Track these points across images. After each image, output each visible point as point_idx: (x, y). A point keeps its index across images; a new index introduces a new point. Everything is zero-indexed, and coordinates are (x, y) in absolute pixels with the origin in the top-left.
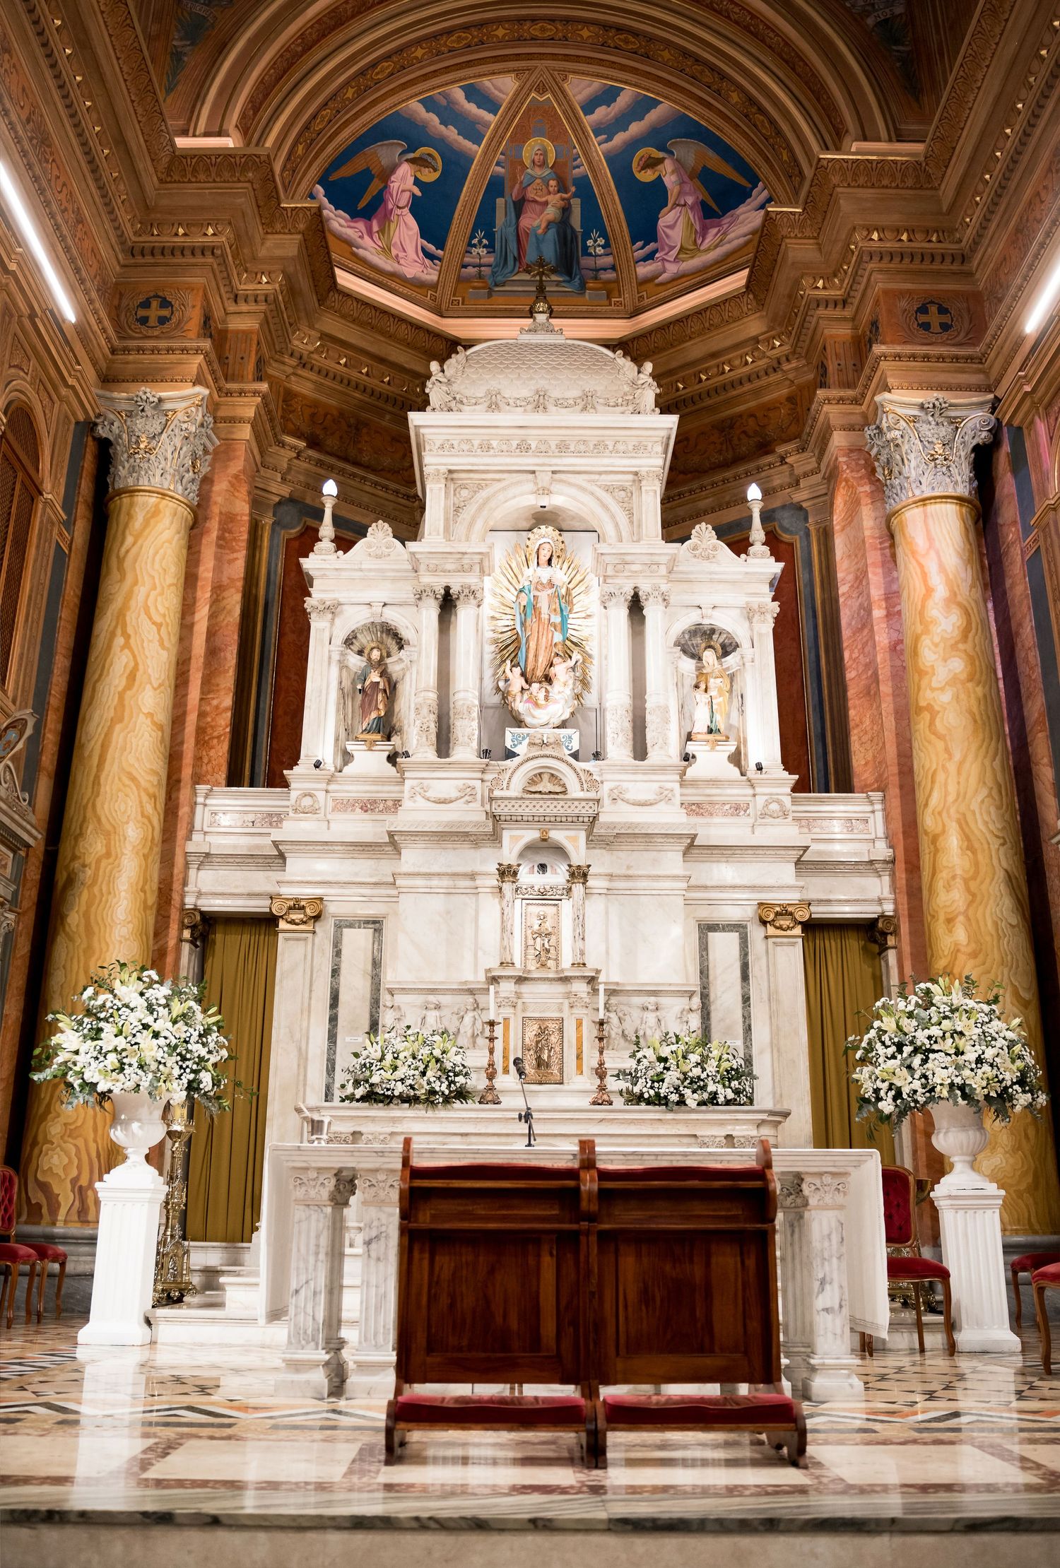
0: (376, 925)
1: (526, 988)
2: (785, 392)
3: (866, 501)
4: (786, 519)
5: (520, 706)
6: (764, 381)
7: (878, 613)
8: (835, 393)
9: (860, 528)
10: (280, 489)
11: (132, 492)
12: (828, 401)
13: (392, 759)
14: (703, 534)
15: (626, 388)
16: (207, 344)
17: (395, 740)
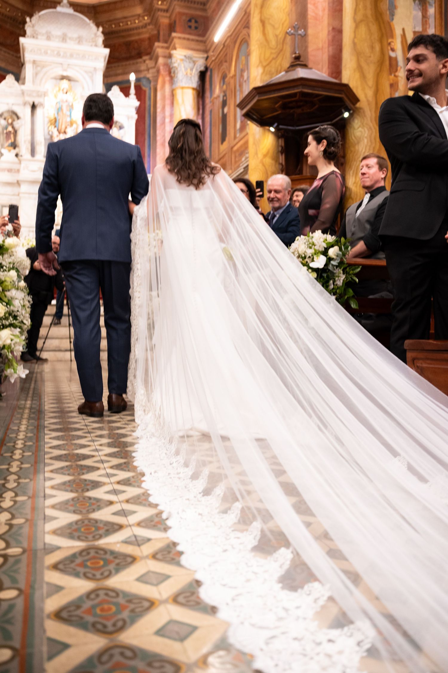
3: (167, 82)
4: (144, 82)
6: (141, 31)
7: (167, 120)
8: (160, 44)
9: (164, 92)
12: (158, 47)
13: (17, 155)
14: (116, 89)
15: (93, 36)
17: (17, 150)
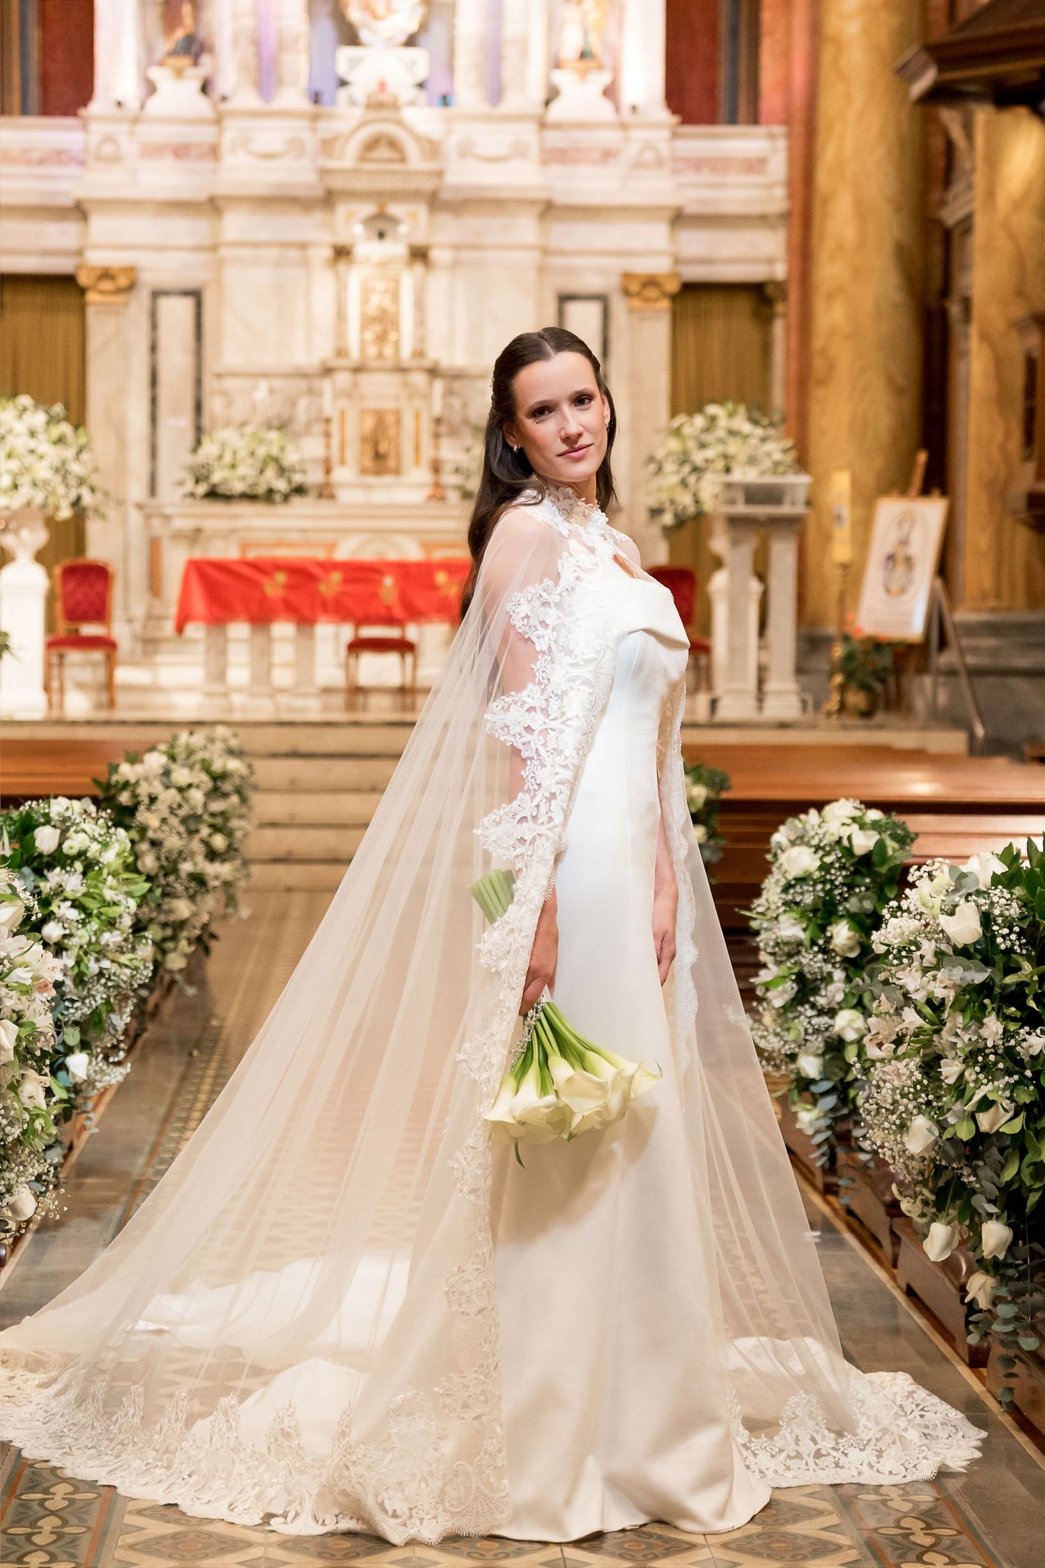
0: (196, 295)
1: (364, 379)
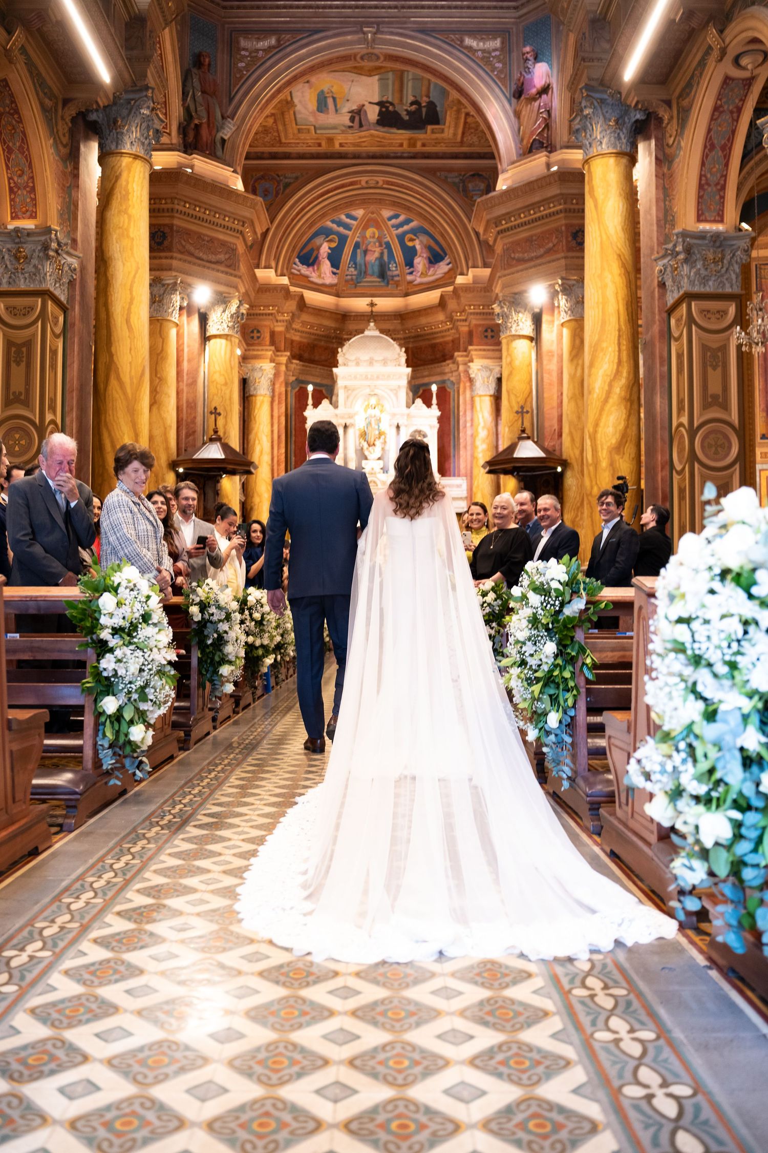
2: (450, 338)
3: (468, 388)
4: (448, 384)
5: (366, 453)
7: (468, 424)
8: (461, 353)
9: (466, 396)
10: (292, 379)
11: (255, 396)
12: (459, 355)
14: (419, 401)
15: (397, 357)
16: (273, 348)
